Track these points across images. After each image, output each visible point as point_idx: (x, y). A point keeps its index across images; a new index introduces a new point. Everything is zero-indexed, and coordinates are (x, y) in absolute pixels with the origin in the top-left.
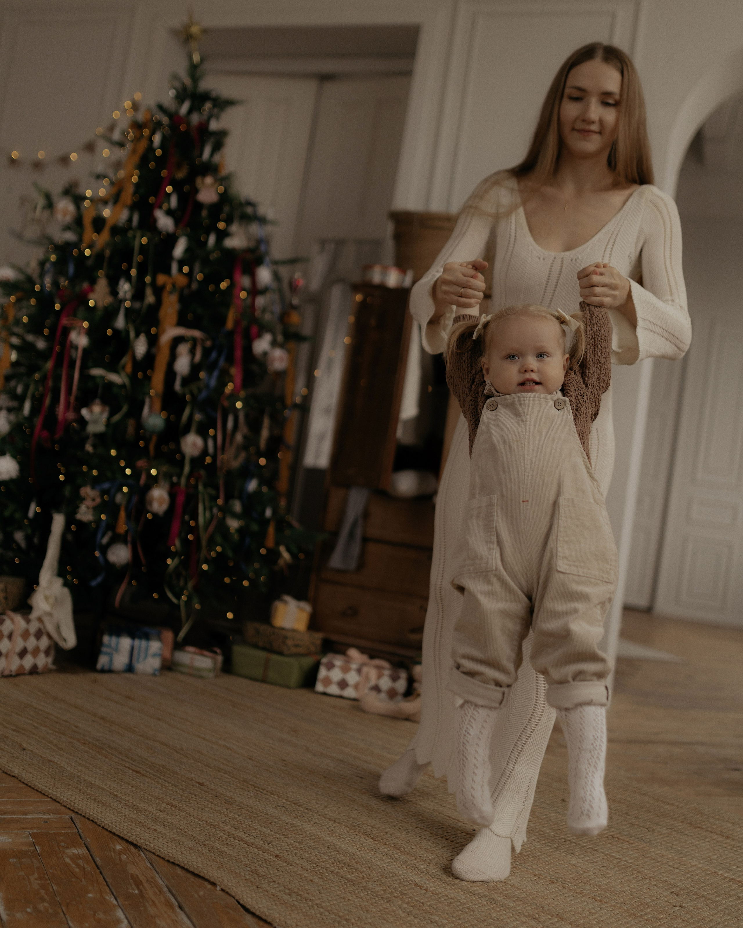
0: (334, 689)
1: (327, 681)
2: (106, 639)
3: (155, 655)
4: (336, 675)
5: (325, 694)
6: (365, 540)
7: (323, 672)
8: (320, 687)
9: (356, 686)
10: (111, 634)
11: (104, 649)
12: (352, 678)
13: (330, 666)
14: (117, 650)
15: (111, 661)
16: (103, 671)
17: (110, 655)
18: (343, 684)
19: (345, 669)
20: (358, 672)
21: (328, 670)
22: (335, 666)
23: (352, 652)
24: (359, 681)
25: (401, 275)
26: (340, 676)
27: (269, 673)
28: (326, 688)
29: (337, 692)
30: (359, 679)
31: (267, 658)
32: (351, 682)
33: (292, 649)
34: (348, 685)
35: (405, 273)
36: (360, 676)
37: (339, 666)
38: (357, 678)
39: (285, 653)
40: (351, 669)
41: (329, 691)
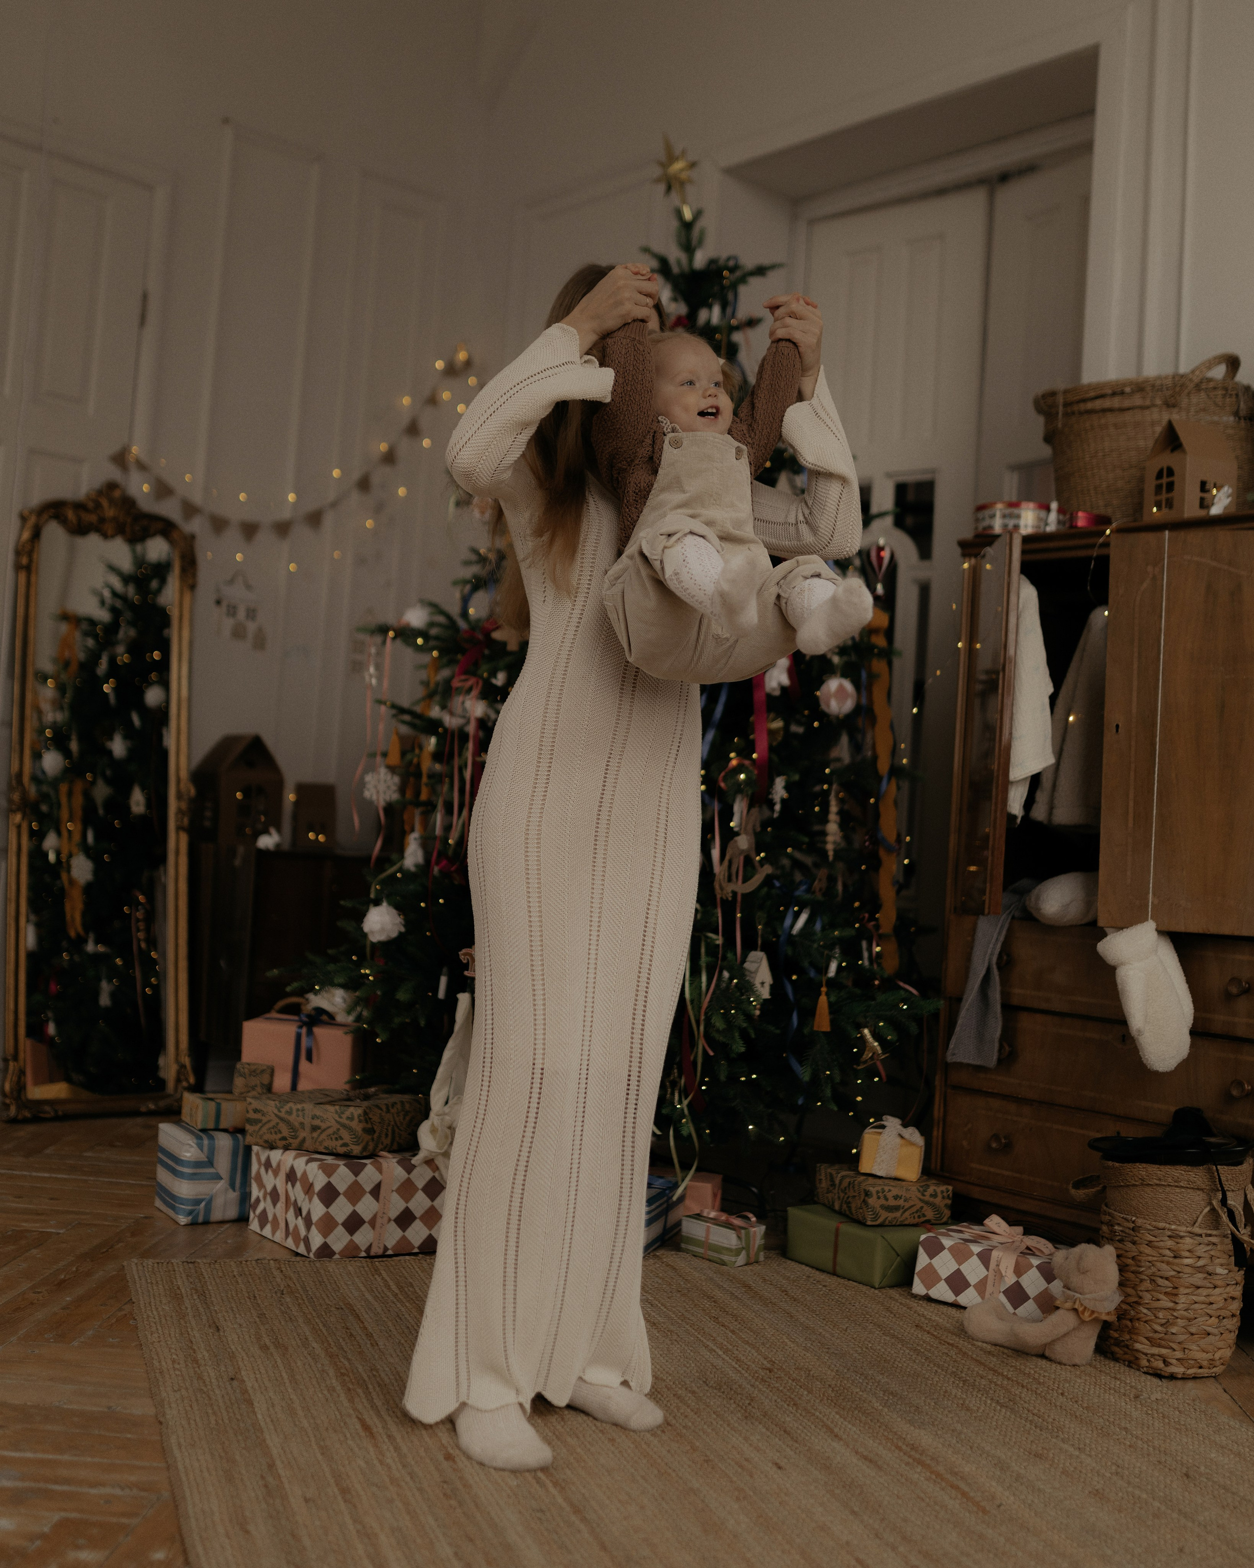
0: (941, 1291)
1: (931, 1278)
4: (945, 1264)
5: (928, 1299)
6: (1010, 1009)
7: (923, 1260)
8: (918, 1287)
9: (981, 1288)
12: (973, 1270)
13: (934, 1249)
18: (958, 1282)
19: (961, 1255)
20: (985, 1258)
21: (932, 1255)
22: (942, 1248)
23: (994, 1222)
24: (986, 1277)
25: (1043, 514)
26: (953, 1266)
27: (840, 1258)
28: (928, 1288)
29: (948, 1295)
30: (986, 1273)
31: (837, 1230)
32: (973, 1279)
33: (884, 1215)
34: (967, 1285)
35: (1048, 509)
36: (987, 1268)
37: (951, 1249)
38: (982, 1272)
39: (869, 1223)
40: (972, 1254)
41: (934, 1293)
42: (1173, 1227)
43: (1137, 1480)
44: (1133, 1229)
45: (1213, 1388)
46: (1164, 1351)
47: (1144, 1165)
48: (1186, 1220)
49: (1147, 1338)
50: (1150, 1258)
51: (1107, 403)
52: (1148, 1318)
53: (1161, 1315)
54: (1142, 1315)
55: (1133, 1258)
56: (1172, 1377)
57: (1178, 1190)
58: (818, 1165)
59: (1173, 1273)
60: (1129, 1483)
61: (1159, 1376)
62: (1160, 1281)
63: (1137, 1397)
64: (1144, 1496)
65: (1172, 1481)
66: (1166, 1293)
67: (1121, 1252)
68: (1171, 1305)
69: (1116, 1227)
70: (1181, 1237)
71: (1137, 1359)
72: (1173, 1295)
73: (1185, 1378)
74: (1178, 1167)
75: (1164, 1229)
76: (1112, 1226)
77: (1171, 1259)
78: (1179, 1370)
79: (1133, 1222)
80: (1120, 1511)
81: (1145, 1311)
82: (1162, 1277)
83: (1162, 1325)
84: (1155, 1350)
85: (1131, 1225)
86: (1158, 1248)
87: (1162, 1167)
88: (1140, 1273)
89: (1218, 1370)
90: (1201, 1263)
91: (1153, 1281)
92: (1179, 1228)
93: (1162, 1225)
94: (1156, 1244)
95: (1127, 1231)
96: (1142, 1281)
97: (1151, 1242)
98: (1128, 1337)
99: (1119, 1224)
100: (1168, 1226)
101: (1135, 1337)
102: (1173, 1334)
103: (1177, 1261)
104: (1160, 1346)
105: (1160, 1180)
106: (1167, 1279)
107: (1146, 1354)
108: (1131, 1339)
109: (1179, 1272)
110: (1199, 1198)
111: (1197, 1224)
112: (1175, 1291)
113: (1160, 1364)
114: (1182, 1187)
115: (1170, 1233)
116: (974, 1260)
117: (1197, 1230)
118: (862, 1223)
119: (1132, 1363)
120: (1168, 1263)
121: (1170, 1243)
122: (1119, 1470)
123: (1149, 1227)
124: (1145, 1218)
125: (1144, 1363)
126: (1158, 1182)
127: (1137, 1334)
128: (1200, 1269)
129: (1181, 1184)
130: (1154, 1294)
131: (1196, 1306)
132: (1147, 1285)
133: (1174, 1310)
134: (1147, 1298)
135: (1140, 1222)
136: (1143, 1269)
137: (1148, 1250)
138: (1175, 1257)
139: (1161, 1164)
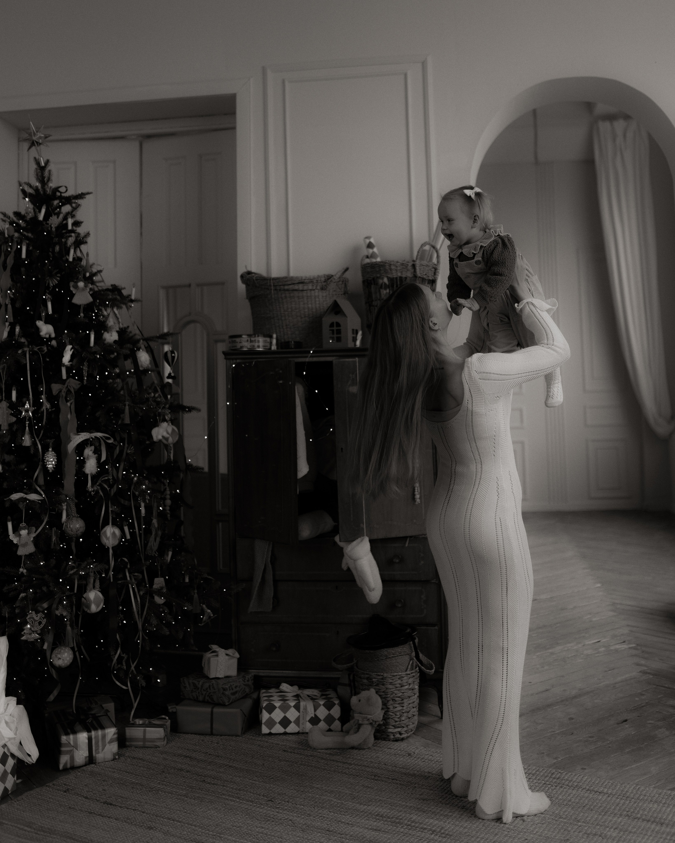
0: (278, 729)
1: (271, 723)
2: (64, 738)
3: (111, 741)
4: (277, 715)
5: (270, 734)
6: (277, 582)
7: (265, 716)
8: (265, 730)
9: (297, 721)
10: (67, 734)
11: (63, 749)
12: (292, 714)
13: (271, 709)
14: (76, 746)
15: (72, 758)
16: (66, 770)
17: (71, 753)
18: (285, 722)
19: (285, 708)
20: (297, 707)
21: (270, 712)
22: (275, 707)
23: (285, 687)
24: (299, 716)
25: (268, 339)
26: (282, 715)
27: (214, 726)
28: (270, 729)
29: (281, 730)
30: (299, 714)
31: (212, 712)
32: (292, 719)
33: (233, 697)
34: (290, 722)
35: (271, 337)
36: (299, 711)
37: (280, 707)
38: (296, 714)
39: (227, 704)
40: (290, 707)
41: (273, 731)
42: (400, 674)
44: (382, 679)
47: (386, 649)
48: (403, 669)
49: (393, 726)
50: (392, 690)
51: (296, 287)
52: (393, 717)
53: (398, 714)
54: (390, 716)
55: (383, 692)
56: (403, 739)
57: (400, 657)
58: (182, 679)
59: (401, 694)
62: (397, 699)
66: (399, 704)
67: (377, 690)
68: (401, 708)
69: (374, 680)
70: (403, 677)
71: (388, 736)
72: (401, 704)
74: (399, 647)
75: (396, 676)
76: (371, 679)
77: (400, 688)
78: (405, 735)
79: (382, 675)
81: (391, 714)
82: (397, 697)
83: (398, 718)
84: (396, 730)
85: (381, 677)
86: (395, 684)
87: (393, 648)
88: (387, 697)
90: (410, 686)
91: (393, 700)
92: (402, 673)
93: (395, 674)
94: (394, 683)
95: (380, 680)
96: (388, 701)
97: (391, 683)
98: (384, 727)
99: (374, 678)
100: (398, 674)
101: (387, 727)
102: (403, 720)
103: (403, 688)
104: (399, 727)
105: (394, 654)
106: (399, 697)
107: (393, 733)
108: (386, 728)
109: (403, 693)
110: (408, 658)
111: (408, 670)
112: (402, 702)
113: (399, 735)
114: (402, 655)
115: (399, 677)
116: (293, 710)
117: (408, 672)
118: (223, 705)
120: (399, 690)
121: (399, 681)
123: (390, 676)
124: (387, 673)
125: (392, 737)
126: (393, 656)
127: (389, 725)
128: (410, 689)
129: (402, 654)
130: (394, 705)
131: (410, 705)
132: (391, 702)
133: (403, 710)
134: (392, 708)
135: (385, 675)
136: (389, 696)
137: (391, 687)
138: (402, 687)
139: (393, 647)
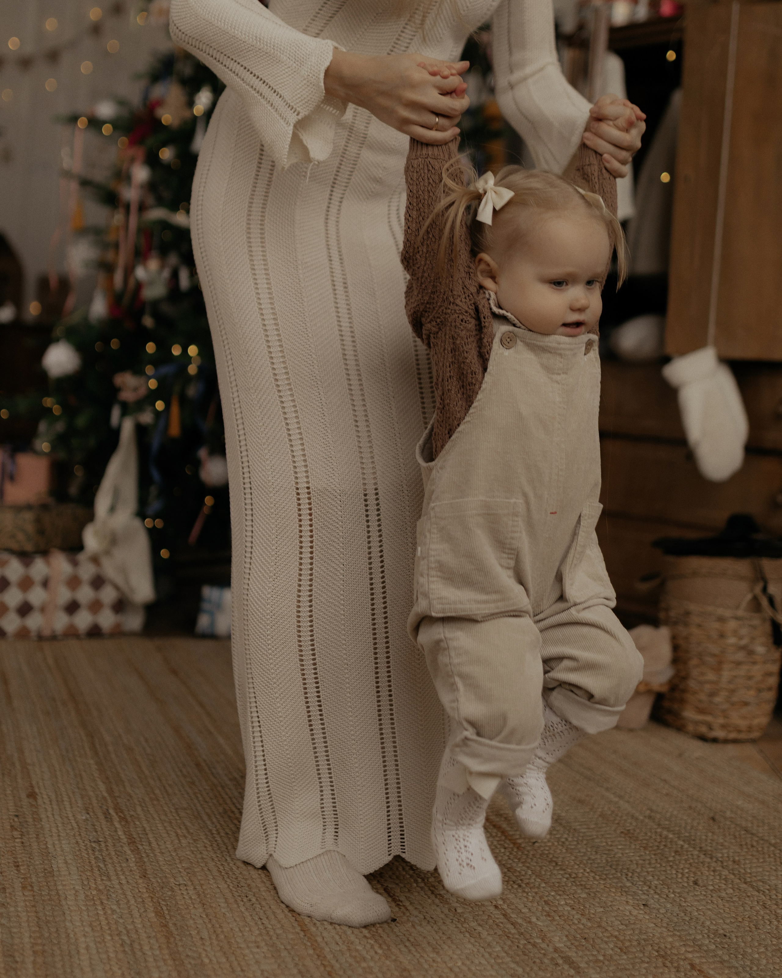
42: (720, 611)
43: (667, 823)
44: (685, 614)
45: (750, 750)
46: (709, 718)
48: (730, 605)
49: (695, 707)
50: (699, 638)
52: (696, 690)
53: (707, 687)
56: (715, 740)
57: (724, 579)
59: (718, 651)
60: (659, 825)
61: (703, 738)
62: (708, 658)
63: (680, 755)
64: (671, 836)
65: (699, 824)
66: (712, 668)
68: (715, 679)
69: (672, 612)
70: (727, 620)
72: (717, 669)
73: (726, 741)
74: (726, 559)
75: (713, 613)
76: (669, 610)
77: (717, 639)
78: (720, 734)
79: (687, 607)
80: (645, 848)
81: (693, 684)
82: (709, 655)
83: (707, 696)
84: (700, 717)
85: (684, 610)
86: (708, 630)
88: (690, 651)
89: (755, 735)
90: (743, 642)
91: (700, 658)
92: (725, 612)
93: (711, 609)
94: (706, 627)
96: (691, 658)
97: (700, 625)
98: (677, 706)
99: (674, 609)
102: (717, 703)
103: (722, 640)
104: (706, 714)
106: (713, 656)
107: (693, 721)
109: (724, 651)
110: (743, 586)
111: (740, 609)
112: (719, 666)
113: (703, 729)
114: (728, 577)
117: (740, 614)
119: (680, 729)
121: (717, 626)
122: (653, 814)
123: (699, 612)
124: (694, 605)
125: (691, 728)
128: (743, 648)
129: (730, 575)
130: (702, 669)
131: (738, 680)
132: (695, 661)
133: (719, 682)
134: (695, 673)
135: (691, 607)
136: (692, 648)
137: (697, 631)
